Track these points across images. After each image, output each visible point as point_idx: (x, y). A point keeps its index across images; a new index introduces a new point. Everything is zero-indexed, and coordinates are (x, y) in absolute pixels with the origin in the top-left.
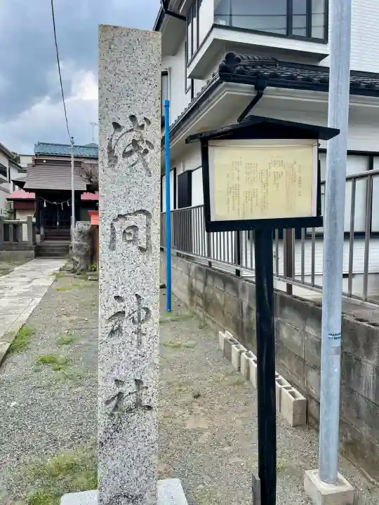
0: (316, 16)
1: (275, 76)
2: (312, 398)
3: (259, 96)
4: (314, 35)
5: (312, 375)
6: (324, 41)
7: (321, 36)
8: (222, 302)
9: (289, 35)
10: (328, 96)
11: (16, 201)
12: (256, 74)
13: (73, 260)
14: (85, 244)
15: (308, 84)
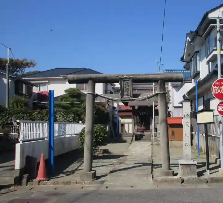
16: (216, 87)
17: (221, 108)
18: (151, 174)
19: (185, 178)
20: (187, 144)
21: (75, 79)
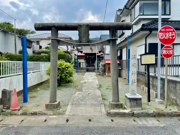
3: (151, 33)
4: (166, 14)
7: (168, 13)
8: (142, 80)
11: (78, 56)
12: (150, 28)
13: (99, 72)
14: (103, 68)
16: (161, 33)
17: (165, 52)
18: (102, 104)
19: (134, 112)
20: (134, 82)
21: (41, 26)
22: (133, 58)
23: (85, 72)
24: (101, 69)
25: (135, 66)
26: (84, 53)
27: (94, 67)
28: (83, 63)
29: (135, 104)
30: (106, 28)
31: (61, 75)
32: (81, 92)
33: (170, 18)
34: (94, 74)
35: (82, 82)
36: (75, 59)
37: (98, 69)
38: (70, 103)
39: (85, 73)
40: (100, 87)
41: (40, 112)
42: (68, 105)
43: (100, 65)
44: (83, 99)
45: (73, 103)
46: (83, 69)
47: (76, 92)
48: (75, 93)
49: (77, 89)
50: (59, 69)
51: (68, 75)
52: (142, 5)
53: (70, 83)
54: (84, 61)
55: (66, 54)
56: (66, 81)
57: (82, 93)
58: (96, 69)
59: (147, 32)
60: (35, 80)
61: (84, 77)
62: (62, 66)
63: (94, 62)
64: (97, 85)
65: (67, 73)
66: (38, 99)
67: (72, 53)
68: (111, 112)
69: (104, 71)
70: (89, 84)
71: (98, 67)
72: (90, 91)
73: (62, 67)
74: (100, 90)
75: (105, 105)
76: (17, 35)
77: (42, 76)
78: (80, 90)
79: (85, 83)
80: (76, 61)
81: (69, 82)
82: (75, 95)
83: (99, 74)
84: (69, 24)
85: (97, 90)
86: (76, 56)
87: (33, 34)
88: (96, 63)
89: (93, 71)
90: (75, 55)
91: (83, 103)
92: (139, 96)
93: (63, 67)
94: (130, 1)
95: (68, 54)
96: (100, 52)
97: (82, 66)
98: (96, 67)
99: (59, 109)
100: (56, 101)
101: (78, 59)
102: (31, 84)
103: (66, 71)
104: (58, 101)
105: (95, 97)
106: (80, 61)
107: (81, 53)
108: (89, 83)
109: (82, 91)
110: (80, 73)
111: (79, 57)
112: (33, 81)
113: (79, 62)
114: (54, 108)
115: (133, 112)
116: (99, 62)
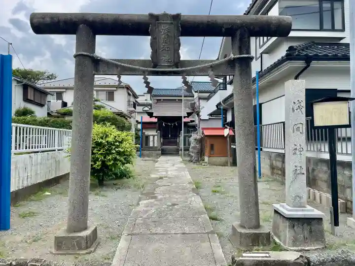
0: (337, 10)
1: (316, 55)
2: (348, 201)
3: (308, 66)
4: (336, 28)
5: (348, 191)
6: (343, 30)
7: (340, 28)
9: (321, 29)
10: (350, 63)
11: (144, 124)
12: (306, 55)
15: (335, 58)
18: (212, 232)
19: (311, 259)
20: (298, 172)
21: (48, 20)
22: (295, 109)
23: (158, 156)
24: (193, 148)
25: (301, 129)
26: (156, 117)
27: (176, 145)
28: (154, 136)
29: (306, 233)
30: (224, 29)
31: (105, 157)
32: (152, 200)
33: (344, 38)
34: (178, 159)
35: (153, 176)
36: (137, 130)
37: (187, 149)
38: (125, 233)
39: (158, 158)
40: (197, 188)
41: (37, 261)
42: (119, 237)
43: (192, 139)
44: (160, 218)
45: (134, 232)
46: (154, 149)
47: (140, 199)
48: (138, 204)
49: (142, 194)
50: (98, 144)
51: (122, 159)
52: (282, 9)
53: (125, 180)
54: (156, 134)
55: (118, 118)
56: (116, 174)
57: (155, 203)
58: (181, 150)
59: (300, 64)
60: (39, 172)
61: (157, 165)
62: (107, 136)
63: (176, 135)
64: (190, 183)
65: (119, 153)
66: (39, 220)
67: (130, 118)
68: (244, 260)
69: (201, 153)
70: (169, 180)
71: (187, 146)
72: (176, 198)
73: (107, 140)
74: (198, 194)
75: (220, 236)
76: (13, 78)
77: (58, 163)
78: (151, 195)
79: (161, 178)
80: (140, 133)
81: (124, 175)
82: (138, 209)
83: (188, 159)
84: (125, 18)
85: (191, 194)
86: (140, 123)
87: (51, 79)
88: (182, 138)
89: (176, 153)
90: (137, 121)
91: (160, 230)
92: (313, 211)
93: (110, 139)
94: (258, 2)
95: (123, 119)
96: (189, 114)
97: (151, 145)
98: (182, 146)
99: (92, 249)
100: (86, 228)
101: (142, 129)
102: (29, 179)
103: (117, 149)
104: (92, 229)
105: (190, 215)
106: (148, 133)
107: (151, 117)
108: (169, 178)
109: (155, 197)
110: (147, 159)
111: (146, 125)
112: (33, 174)
113: (146, 134)
114: (80, 249)
115: (307, 258)
116: (187, 136)
